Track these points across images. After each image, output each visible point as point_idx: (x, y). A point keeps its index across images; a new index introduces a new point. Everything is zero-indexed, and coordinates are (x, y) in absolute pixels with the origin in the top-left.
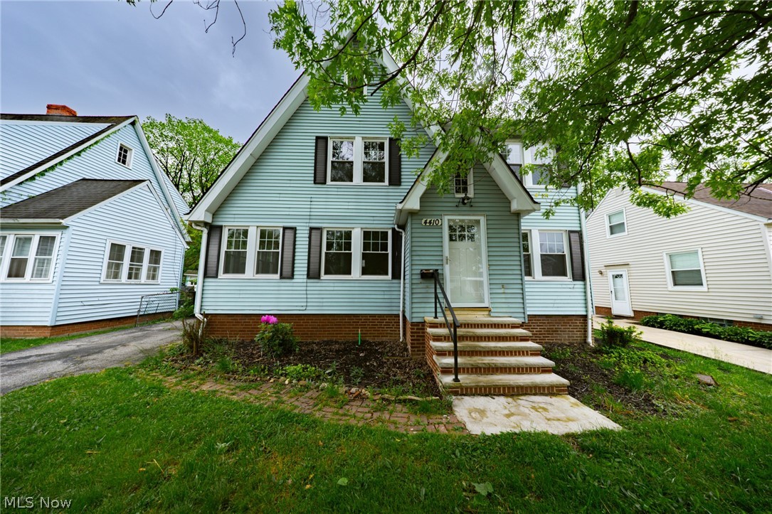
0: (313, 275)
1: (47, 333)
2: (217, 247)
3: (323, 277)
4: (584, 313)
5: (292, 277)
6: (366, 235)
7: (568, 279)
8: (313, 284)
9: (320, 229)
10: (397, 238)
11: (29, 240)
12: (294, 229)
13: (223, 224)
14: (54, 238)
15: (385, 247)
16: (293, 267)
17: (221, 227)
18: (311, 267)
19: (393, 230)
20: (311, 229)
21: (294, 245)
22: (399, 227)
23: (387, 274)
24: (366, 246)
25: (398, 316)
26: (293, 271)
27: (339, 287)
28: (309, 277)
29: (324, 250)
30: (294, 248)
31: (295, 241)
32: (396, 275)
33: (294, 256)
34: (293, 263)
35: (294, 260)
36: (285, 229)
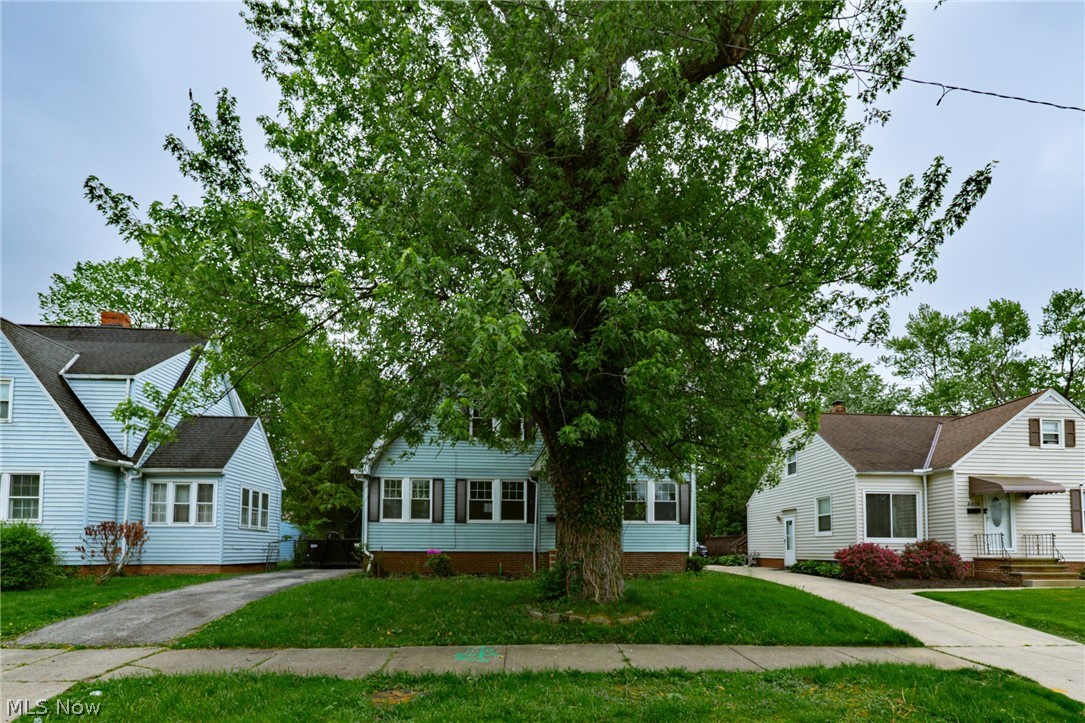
0: (460, 519)
1: (217, 571)
2: (376, 496)
3: (469, 521)
4: (686, 551)
5: (442, 521)
6: (505, 485)
7: (676, 523)
8: (461, 528)
9: (465, 480)
10: (531, 488)
11: (187, 487)
12: (442, 480)
13: (381, 476)
14: (211, 486)
15: (521, 496)
16: (443, 513)
17: (379, 479)
18: (459, 512)
19: (528, 481)
20: (457, 480)
21: (443, 494)
22: (533, 479)
23: (522, 518)
24: (505, 495)
25: (532, 553)
26: (443, 516)
27: (481, 530)
28: (457, 521)
29: (469, 498)
30: (443, 497)
31: (443, 491)
32: (531, 520)
33: (443, 504)
34: (443, 509)
35: (443, 507)
36: (434, 480)
